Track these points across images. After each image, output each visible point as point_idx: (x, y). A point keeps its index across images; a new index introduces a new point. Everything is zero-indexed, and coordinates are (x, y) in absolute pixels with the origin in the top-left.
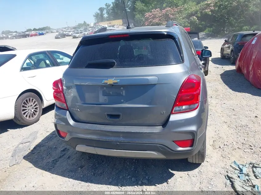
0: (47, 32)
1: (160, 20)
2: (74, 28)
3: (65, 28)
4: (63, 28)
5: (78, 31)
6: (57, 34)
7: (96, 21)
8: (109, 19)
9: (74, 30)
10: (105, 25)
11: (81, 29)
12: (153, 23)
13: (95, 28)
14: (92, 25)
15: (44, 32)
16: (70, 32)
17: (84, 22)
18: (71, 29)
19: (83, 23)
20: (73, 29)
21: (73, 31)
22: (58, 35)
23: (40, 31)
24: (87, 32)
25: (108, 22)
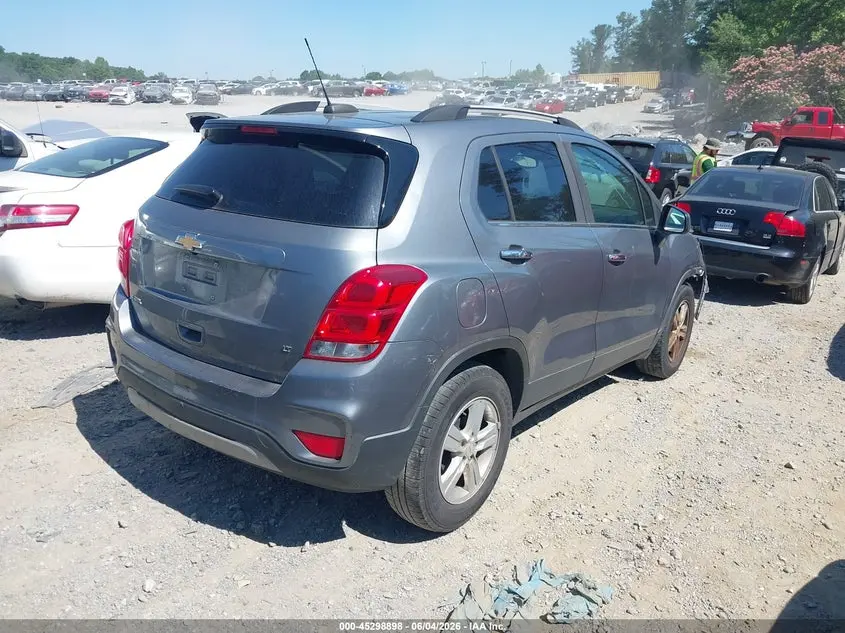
0: (415, 88)
1: (784, 86)
2: (498, 83)
3: (470, 81)
4: (464, 80)
5: (504, 93)
6: (440, 95)
7: (576, 69)
8: (618, 66)
9: (492, 89)
10: (595, 83)
11: (515, 89)
12: (756, 95)
13: (561, 90)
14: (557, 78)
15: (405, 86)
16: (478, 93)
17: (539, 67)
18: (486, 85)
19: (532, 69)
20: (492, 85)
21: (489, 93)
22: (441, 98)
23: (394, 82)
24: (531, 101)
25: (610, 76)
